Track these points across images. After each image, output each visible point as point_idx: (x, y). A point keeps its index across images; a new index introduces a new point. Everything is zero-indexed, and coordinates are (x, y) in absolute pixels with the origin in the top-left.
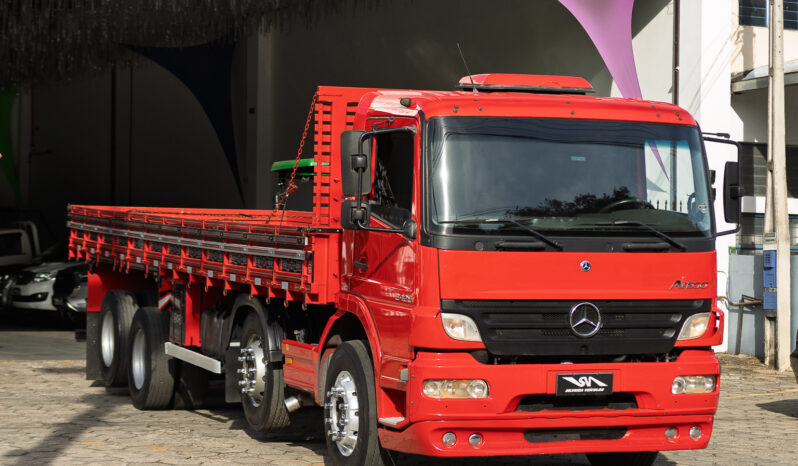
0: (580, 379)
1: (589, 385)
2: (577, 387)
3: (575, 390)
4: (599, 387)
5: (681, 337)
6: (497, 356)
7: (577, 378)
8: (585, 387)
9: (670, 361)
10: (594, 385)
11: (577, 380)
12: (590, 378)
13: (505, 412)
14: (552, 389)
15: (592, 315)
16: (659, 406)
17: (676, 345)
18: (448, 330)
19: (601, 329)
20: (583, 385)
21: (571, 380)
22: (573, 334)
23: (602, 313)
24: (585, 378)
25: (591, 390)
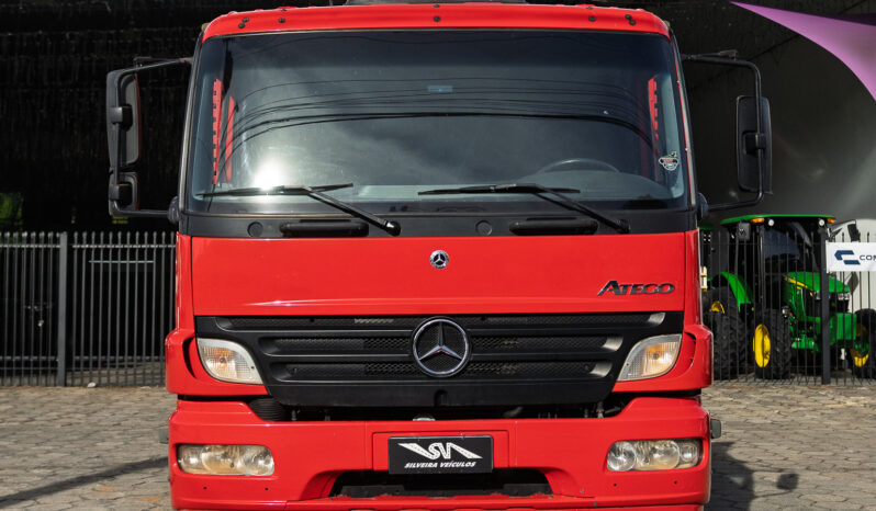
0: (431, 447)
1: (447, 456)
2: (428, 460)
3: (423, 465)
4: (466, 460)
5: (627, 375)
6: (296, 408)
7: (425, 445)
8: (441, 459)
9: (605, 416)
10: (456, 456)
11: (426, 448)
12: (449, 445)
13: (302, 499)
14: (382, 463)
15: (452, 339)
16: (582, 491)
17: (616, 388)
18: (210, 365)
19: (468, 363)
20: (437, 455)
21: (415, 448)
22: (420, 372)
23: (471, 337)
24: (440, 445)
25: (452, 465)
